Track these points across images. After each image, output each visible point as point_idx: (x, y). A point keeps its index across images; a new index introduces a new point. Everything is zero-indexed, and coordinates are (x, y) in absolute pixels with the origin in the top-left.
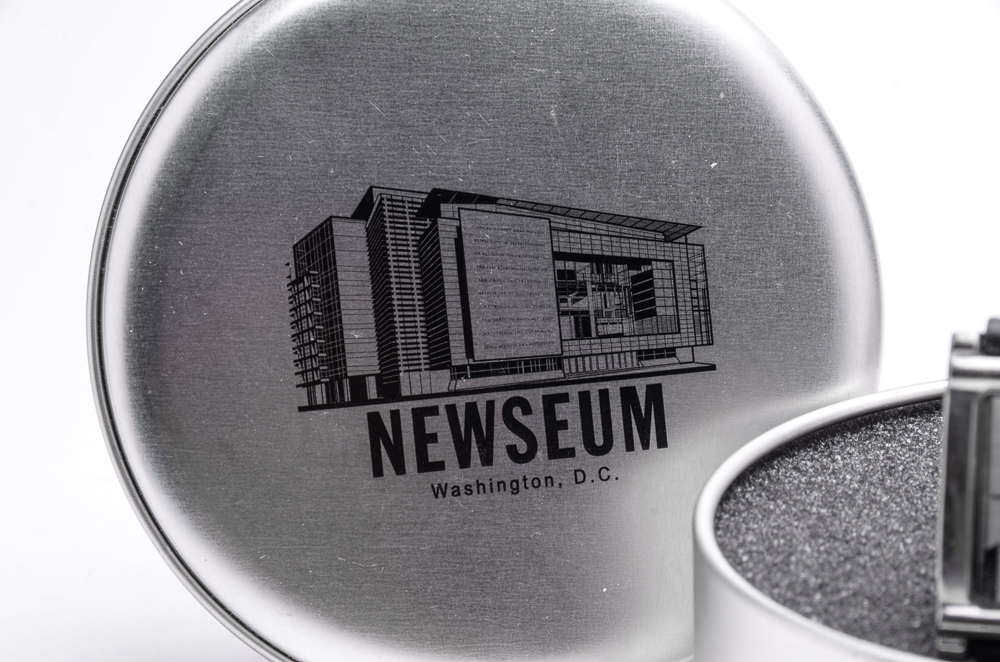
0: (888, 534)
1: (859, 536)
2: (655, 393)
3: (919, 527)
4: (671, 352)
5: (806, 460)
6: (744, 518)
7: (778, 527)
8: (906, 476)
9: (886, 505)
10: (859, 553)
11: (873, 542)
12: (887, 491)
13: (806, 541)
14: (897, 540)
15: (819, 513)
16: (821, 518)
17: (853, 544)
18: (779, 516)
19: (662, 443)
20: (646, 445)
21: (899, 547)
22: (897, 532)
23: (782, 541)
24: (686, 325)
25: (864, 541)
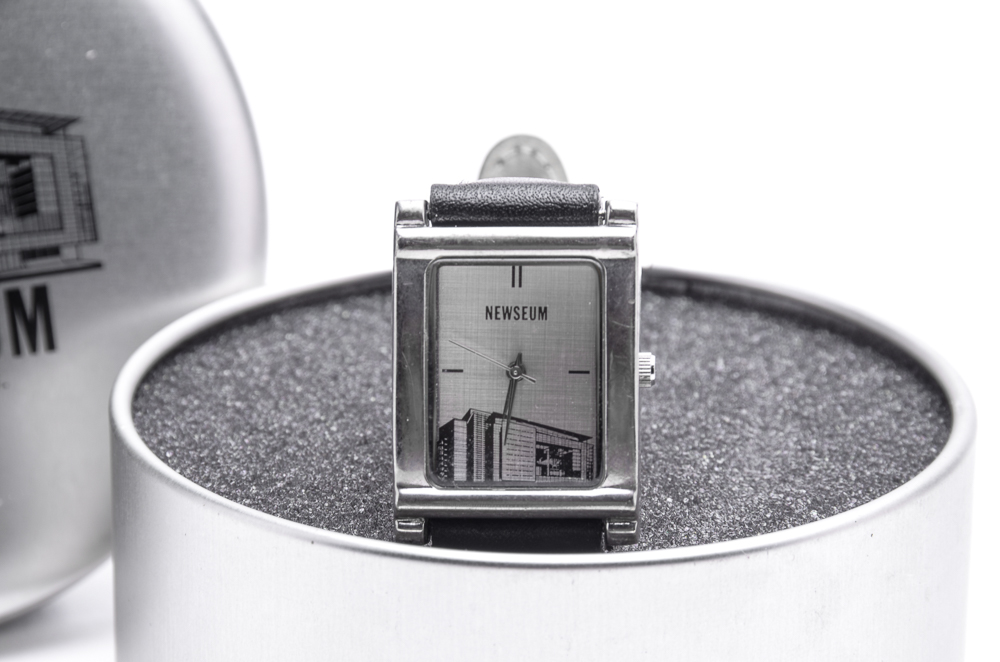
0: (311, 424)
1: (281, 427)
2: (41, 295)
3: (341, 415)
4: (54, 251)
5: (208, 354)
6: (158, 415)
7: (195, 422)
8: (315, 367)
9: (301, 394)
10: (285, 444)
11: (298, 432)
12: (299, 381)
13: (226, 434)
14: (321, 429)
15: (234, 407)
16: (238, 411)
17: (277, 434)
18: (193, 411)
19: (51, 345)
20: (34, 348)
21: (324, 435)
22: (319, 421)
23: (203, 436)
24: (70, 222)
25: (287, 431)
